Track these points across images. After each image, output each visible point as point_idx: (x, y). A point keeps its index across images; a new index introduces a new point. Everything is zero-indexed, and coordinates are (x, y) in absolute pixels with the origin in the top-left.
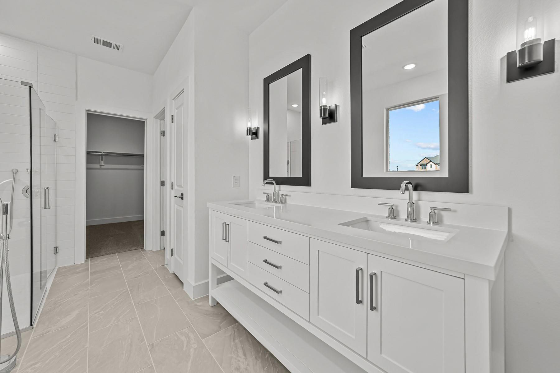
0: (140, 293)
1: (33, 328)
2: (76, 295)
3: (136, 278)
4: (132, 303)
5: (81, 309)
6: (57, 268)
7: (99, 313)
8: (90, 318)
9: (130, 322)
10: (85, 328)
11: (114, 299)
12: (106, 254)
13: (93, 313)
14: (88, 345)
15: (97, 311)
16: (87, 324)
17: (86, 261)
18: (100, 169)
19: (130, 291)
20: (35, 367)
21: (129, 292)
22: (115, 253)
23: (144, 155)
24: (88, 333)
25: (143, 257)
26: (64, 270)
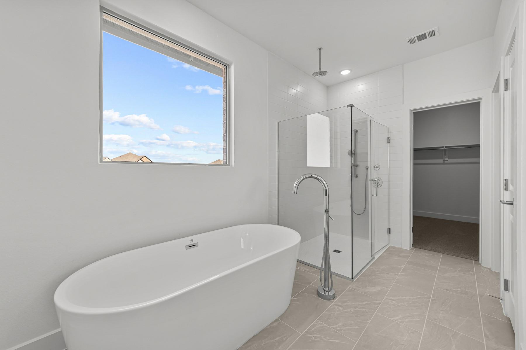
0: (441, 311)
1: (353, 281)
2: (388, 274)
3: (446, 290)
4: (425, 314)
5: (384, 288)
6: (389, 245)
7: (392, 301)
8: (384, 300)
9: (412, 333)
10: (377, 306)
11: (411, 298)
12: (431, 250)
13: (389, 298)
14: (369, 322)
15: (392, 298)
16: (379, 304)
17: (411, 249)
18: (444, 164)
19: (432, 300)
20: (339, 308)
21: (430, 301)
22: (440, 252)
23: (479, 145)
24: (376, 312)
25: (472, 272)
26: (392, 249)
